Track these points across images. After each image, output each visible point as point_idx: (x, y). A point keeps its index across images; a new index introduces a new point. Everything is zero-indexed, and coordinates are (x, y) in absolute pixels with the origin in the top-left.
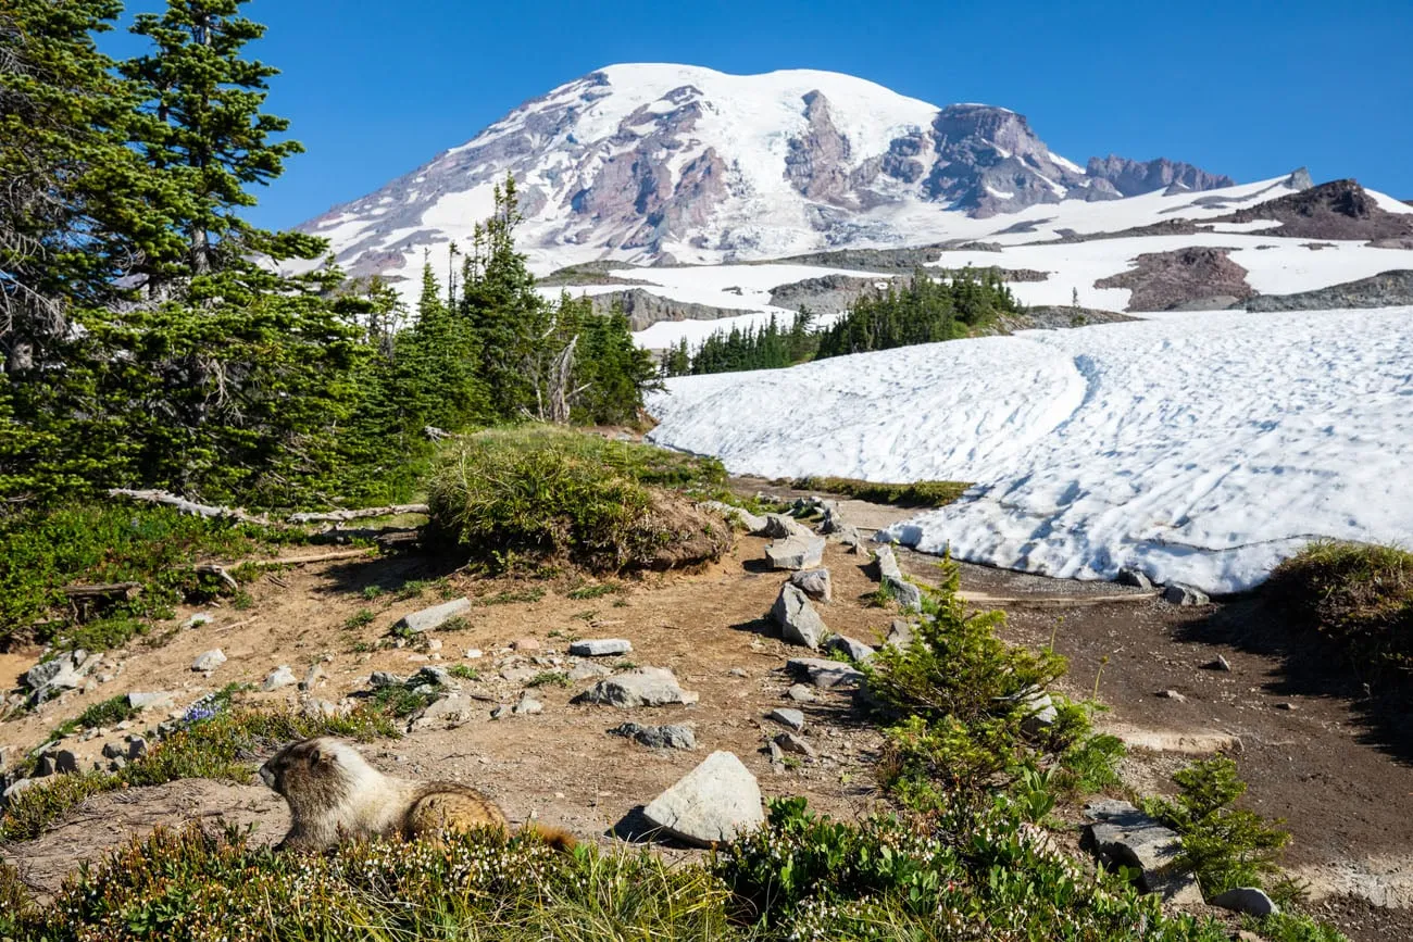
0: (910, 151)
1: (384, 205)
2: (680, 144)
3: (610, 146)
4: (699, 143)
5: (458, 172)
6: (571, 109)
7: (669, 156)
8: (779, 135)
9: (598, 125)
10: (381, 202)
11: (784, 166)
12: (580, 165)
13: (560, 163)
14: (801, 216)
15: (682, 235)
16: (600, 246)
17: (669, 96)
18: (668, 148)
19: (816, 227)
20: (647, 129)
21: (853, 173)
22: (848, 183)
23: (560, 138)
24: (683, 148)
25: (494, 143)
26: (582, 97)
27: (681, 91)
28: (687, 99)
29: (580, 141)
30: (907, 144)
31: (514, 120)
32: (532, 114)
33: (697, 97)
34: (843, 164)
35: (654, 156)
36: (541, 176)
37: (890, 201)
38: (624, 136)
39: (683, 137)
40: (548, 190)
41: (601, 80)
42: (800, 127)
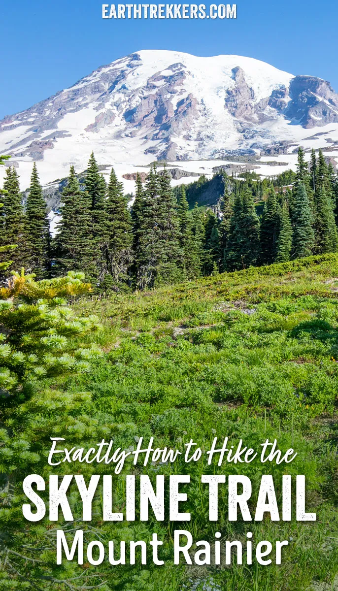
0: (280, 96)
1: (34, 117)
2: (176, 91)
3: (144, 91)
4: (185, 91)
5: (69, 101)
6: (122, 71)
7: (172, 97)
8: (221, 88)
9: (136, 80)
10: (32, 115)
11: (224, 102)
12: (130, 100)
13: (120, 99)
14: (232, 126)
15: (179, 134)
16: (142, 139)
17: (170, 68)
18: (171, 93)
19: (239, 131)
20: (161, 83)
21: (255, 106)
22: (253, 110)
23: (118, 86)
24: (178, 93)
25: (86, 86)
26: (128, 66)
27: (175, 65)
28: (179, 70)
29: (129, 88)
30: (278, 93)
31: (95, 76)
32: (104, 73)
33: (183, 69)
34: (251, 102)
35: (165, 97)
36: (112, 105)
37: (272, 119)
38: (150, 86)
39: (177, 88)
40: (115, 111)
41: (136, 57)
42: (231, 84)
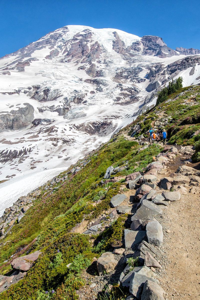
0: (137, 45)
2: (89, 41)
3: (72, 41)
4: (93, 41)
5: (35, 47)
6: (60, 34)
7: (87, 43)
8: (110, 40)
9: (69, 37)
10: (18, 53)
11: (112, 46)
12: (66, 45)
13: (61, 44)
14: (120, 57)
15: (95, 60)
16: (75, 63)
17: (84, 31)
18: (86, 41)
19: (124, 59)
20: (80, 38)
23: (60, 39)
24: (90, 42)
25: (43, 41)
26: (62, 32)
27: (86, 30)
28: (88, 32)
29: (65, 40)
31: (47, 36)
32: (51, 35)
33: (90, 32)
34: (124, 47)
35: (83, 43)
36: (57, 47)
38: (75, 39)
39: (89, 39)
40: (59, 50)
41: (67, 28)
42: (114, 38)
